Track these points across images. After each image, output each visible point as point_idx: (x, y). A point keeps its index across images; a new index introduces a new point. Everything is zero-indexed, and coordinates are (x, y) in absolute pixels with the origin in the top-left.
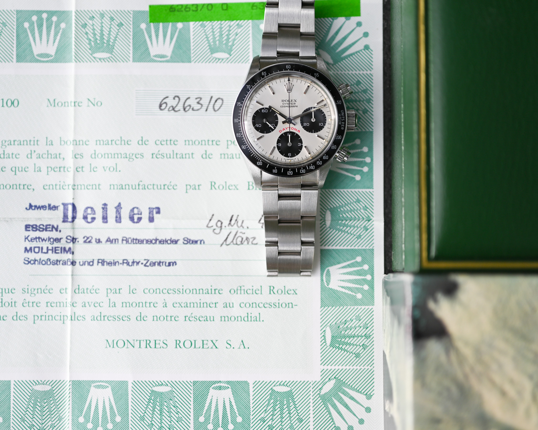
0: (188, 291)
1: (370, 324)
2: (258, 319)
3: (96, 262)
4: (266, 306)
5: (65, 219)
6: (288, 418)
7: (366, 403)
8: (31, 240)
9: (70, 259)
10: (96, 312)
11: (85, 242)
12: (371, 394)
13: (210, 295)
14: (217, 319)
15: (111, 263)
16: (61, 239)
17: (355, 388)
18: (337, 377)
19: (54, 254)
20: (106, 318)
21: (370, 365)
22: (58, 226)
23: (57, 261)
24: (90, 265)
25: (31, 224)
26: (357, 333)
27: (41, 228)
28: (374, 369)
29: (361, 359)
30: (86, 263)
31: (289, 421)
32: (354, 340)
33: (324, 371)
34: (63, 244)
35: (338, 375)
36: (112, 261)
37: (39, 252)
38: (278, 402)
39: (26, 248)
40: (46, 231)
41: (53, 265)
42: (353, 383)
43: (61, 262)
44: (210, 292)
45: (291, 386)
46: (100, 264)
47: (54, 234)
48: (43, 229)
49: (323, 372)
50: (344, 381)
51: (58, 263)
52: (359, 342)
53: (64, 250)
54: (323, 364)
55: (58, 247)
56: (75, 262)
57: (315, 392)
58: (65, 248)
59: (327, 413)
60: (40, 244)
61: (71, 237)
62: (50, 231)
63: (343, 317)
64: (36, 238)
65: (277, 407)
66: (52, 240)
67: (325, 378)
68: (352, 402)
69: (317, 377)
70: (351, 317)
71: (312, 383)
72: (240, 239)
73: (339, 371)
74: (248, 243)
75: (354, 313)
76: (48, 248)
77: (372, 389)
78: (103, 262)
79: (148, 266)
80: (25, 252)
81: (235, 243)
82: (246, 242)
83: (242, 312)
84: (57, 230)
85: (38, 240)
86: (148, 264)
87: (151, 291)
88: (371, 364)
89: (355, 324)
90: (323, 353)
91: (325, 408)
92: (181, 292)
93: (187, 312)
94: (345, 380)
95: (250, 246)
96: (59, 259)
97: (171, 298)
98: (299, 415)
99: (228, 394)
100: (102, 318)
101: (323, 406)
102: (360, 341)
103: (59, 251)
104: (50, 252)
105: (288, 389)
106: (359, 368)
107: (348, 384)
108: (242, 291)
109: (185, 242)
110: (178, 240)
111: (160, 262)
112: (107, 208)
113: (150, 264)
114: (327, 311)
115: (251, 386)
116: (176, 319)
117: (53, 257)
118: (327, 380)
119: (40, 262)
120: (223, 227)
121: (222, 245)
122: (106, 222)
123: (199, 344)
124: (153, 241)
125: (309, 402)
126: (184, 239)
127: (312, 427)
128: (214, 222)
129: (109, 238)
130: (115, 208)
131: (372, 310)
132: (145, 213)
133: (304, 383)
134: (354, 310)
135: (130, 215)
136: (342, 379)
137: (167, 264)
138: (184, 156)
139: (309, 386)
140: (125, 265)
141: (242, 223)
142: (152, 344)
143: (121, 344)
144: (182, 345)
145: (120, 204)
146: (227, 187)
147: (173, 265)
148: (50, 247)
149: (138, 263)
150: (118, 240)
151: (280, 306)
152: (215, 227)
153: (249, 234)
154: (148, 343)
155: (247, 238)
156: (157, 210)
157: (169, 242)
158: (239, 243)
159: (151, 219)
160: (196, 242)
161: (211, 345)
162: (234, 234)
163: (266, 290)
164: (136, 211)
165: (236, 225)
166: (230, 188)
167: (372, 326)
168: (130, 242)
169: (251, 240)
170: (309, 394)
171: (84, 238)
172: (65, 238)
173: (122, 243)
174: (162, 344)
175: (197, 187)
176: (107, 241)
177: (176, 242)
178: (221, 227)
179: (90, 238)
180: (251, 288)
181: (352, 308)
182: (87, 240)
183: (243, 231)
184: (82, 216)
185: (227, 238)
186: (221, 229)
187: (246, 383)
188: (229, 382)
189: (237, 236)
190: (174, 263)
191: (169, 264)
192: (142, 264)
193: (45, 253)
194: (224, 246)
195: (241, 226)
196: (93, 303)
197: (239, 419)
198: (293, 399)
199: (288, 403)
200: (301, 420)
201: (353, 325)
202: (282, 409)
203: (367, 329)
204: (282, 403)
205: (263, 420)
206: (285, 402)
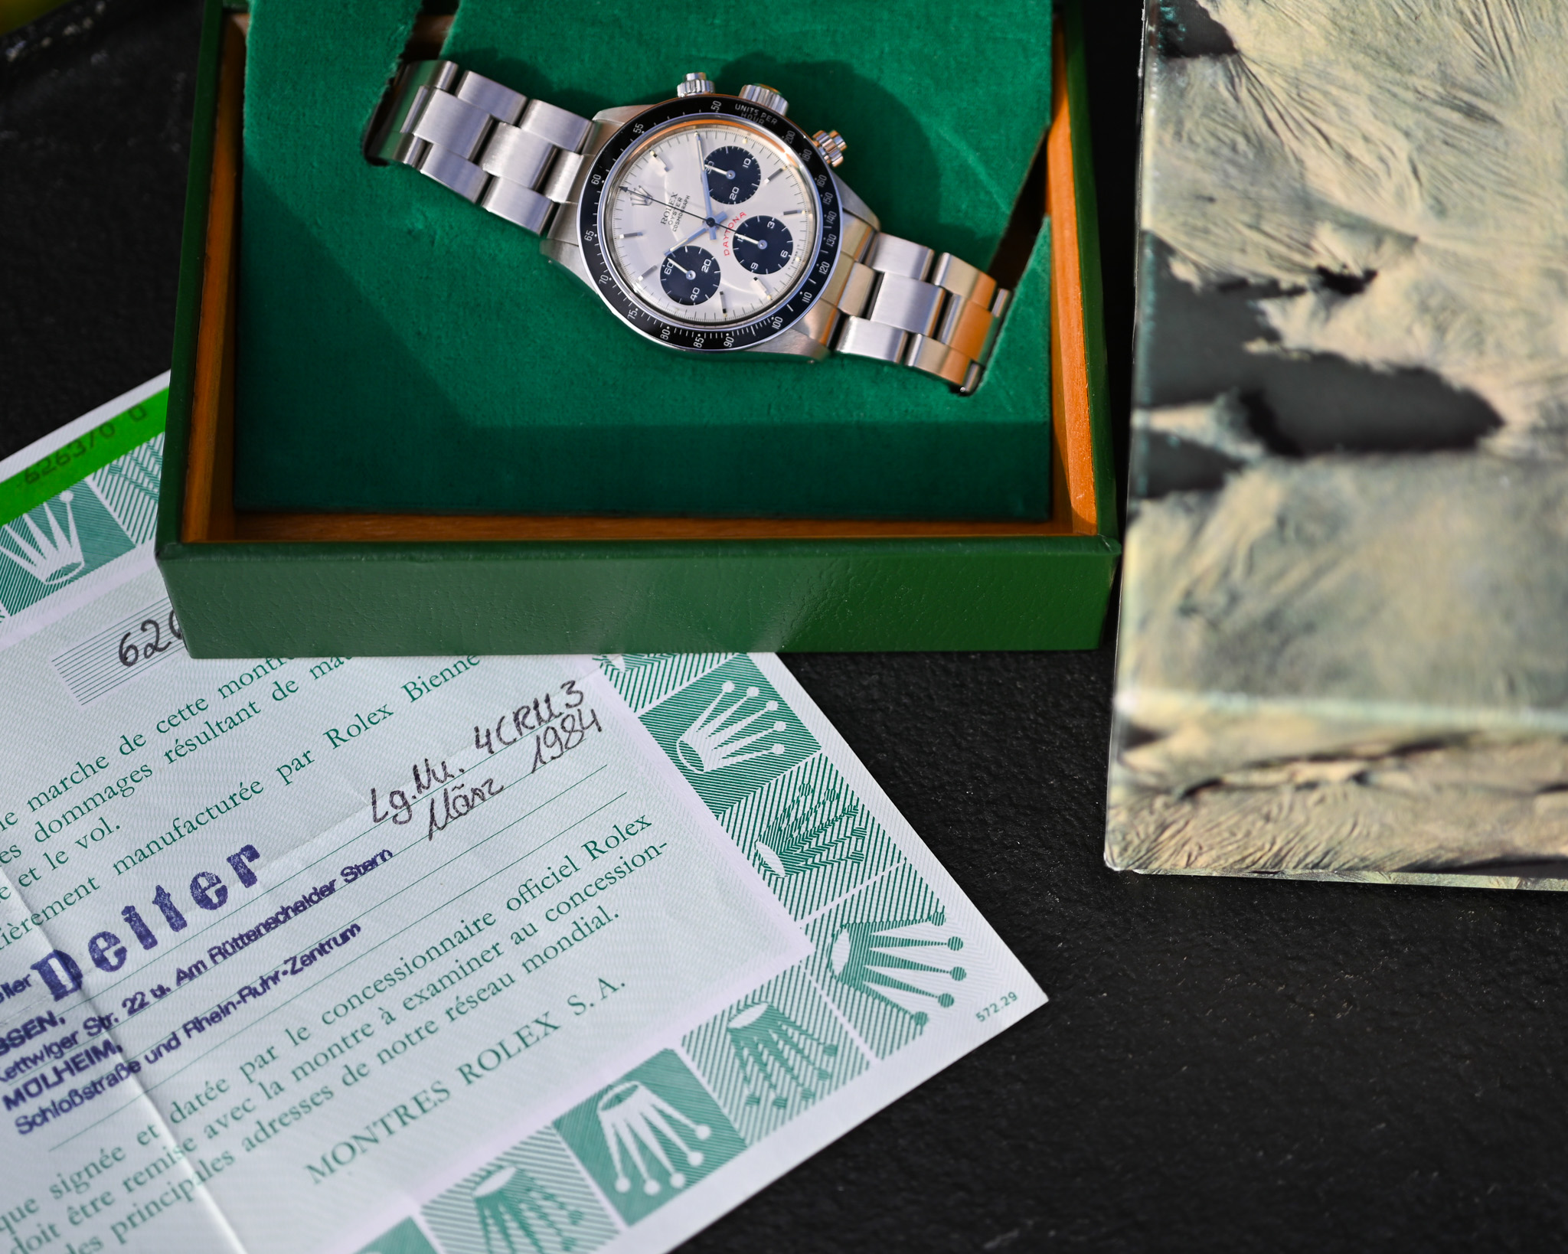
0: (419, 962)
2: (604, 919)
3: (182, 1035)
4: (602, 885)
5: (59, 992)
6: (804, 1063)
7: (943, 933)
8: (8, 1074)
9: (121, 1065)
11: (132, 1011)
12: (940, 910)
13: (471, 940)
14: (519, 973)
15: (218, 1015)
16: (73, 1036)
17: (898, 919)
18: (845, 922)
19: (79, 1075)
20: (277, 1125)
22: (50, 1014)
23: (94, 1084)
24: (173, 1048)
26: (825, 816)
27: (15, 1039)
28: (908, 862)
30: (163, 1050)
31: (810, 1067)
32: (829, 834)
33: (811, 928)
34: (85, 1043)
35: (846, 918)
36: (217, 1010)
37: (40, 1091)
39: (6, 1099)
40: (30, 1037)
41: (89, 1098)
42: (886, 913)
43: (105, 1083)
44: (466, 934)
45: (762, 1000)
46: (194, 1033)
47: (53, 1035)
48: (21, 1037)
49: (810, 932)
50: (864, 921)
51: (99, 1088)
52: (842, 832)
53: (95, 1055)
54: (799, 916)
55: (78, 1056)
56: (137, 1064)
57: (821, 978)
58: (95, 1050)
59: (877, 1001)
60: (34, 1072)
61: (93, 1020)
62: (38, 1033)
63: (775, 807)
64: (17, 1065)
65: (764, 1057)
66: (55, 1049)
67: (822, 939)
68: (911, 949)
69: (806, 948)
70: (790, 796)
71: (803, 966)
72: (460, 802)
73: (841, 909)
74: (483, 799)
75: (792, 786)
76: (55, 1070)
77: (934, 900)
78: (198, 1024)
79: (301, 970)
80: (9, 1108)
81: (455, 814)
82: (477, 800)
83: (564, 927)
84: (53, 1022)
85: (22, 1066)
86: (299, 965)
87: (341, 1010)
89: (808, 805)
90: (783, 897)
91: (864, 995)
92: (407, 972)
93: (447, 999)
94: (865, 917)
96: (95, 1078)
97: (392, 998)
98: (822, 1041)
100: (269, 1130)
102: (843, 828)
103: (87, 1062)
104: (66, 1075)
105: (762, 1008)
106: (878, 879)
107: (878, 920)
108: (535, 891)
109: (350, 877)
110: (332, 883)
111: (322, 946)
112: (136, 915)
113: (303, 963)
114: (734, 816)
115: (681, 1053)
116: (430, 1029)
117: (80, 1081)
118: (829, 940)
119: (57, 1109)
120: (411, 801)
121: (430, 836)
122: (155, 943)
123: (513, 1044)
124: (281, 918)
125: (822, 1005)
126: (342, 873)
127: (864, 1048)
128: (383, 805)
129: (180, 971)
130: (155, 902)
131: (823, 758)
132: (229, 877)
133: (788, 976)
134: (787, 780)
135: (196, 898)
136: (858, 921)
137: (340, 941)
138: (237, 720)
139: (801, 975)
140: (250, 999)
141: (445, 768)
142: (414, 1110)
143: (344, 1153)
144: (477, 1069)
145: (159, 889)
146: (365, 723)
147: (354, 935)
148: (60, 1064)
149: (275, 978)
150: (201, 962)
151: (631, 866)
152: (392, 812)
153: (474, 780)
154: (403, 1115)
155: (474, 791)
156: (247, 854)
157: (315, 898)
158: (463, 810)
159: (248, 879)
160: (373, 863)
161: (539, 1030)
162: (442, 799)
163: (582, 857)
164: (203, 882)
165: (433, 781)
166: (374, 720)
167: (844, 787)
168: (230, 950)
169: (485, 790)
170: (812, 990)
171: (124, 1005)
172: (81, 1029)
173: (215, 962)
174: (434, 1096)
175: (304, 761)
176: (179, 979)
177: (330, 889)
178: (406, 803)
179: (139, 997)
180: (548, 873)
181: (780, 778)
182: (135, 1005)
183: (457, 783)
184: (92, 964)
185: (432, 816)
186: (409, 808)
187: (668, 1054)
188: (629, 1077)
189: (451, 801)
190: (354, 929)
191: (345, 938)
192: (285, 973)
193: (56, 1084)
194: (437, 834)
195: (446, 775)
196: (229, 1117)
197: (703, 1132)
198: (787, 1020)
199: (783, 1035)
200: (832, 1050)
201: (807, 809)
202: (778, 1055)
203: (838, 798)
204: (769, 1043)
205: (754, 1100)
206: (775, 1037)
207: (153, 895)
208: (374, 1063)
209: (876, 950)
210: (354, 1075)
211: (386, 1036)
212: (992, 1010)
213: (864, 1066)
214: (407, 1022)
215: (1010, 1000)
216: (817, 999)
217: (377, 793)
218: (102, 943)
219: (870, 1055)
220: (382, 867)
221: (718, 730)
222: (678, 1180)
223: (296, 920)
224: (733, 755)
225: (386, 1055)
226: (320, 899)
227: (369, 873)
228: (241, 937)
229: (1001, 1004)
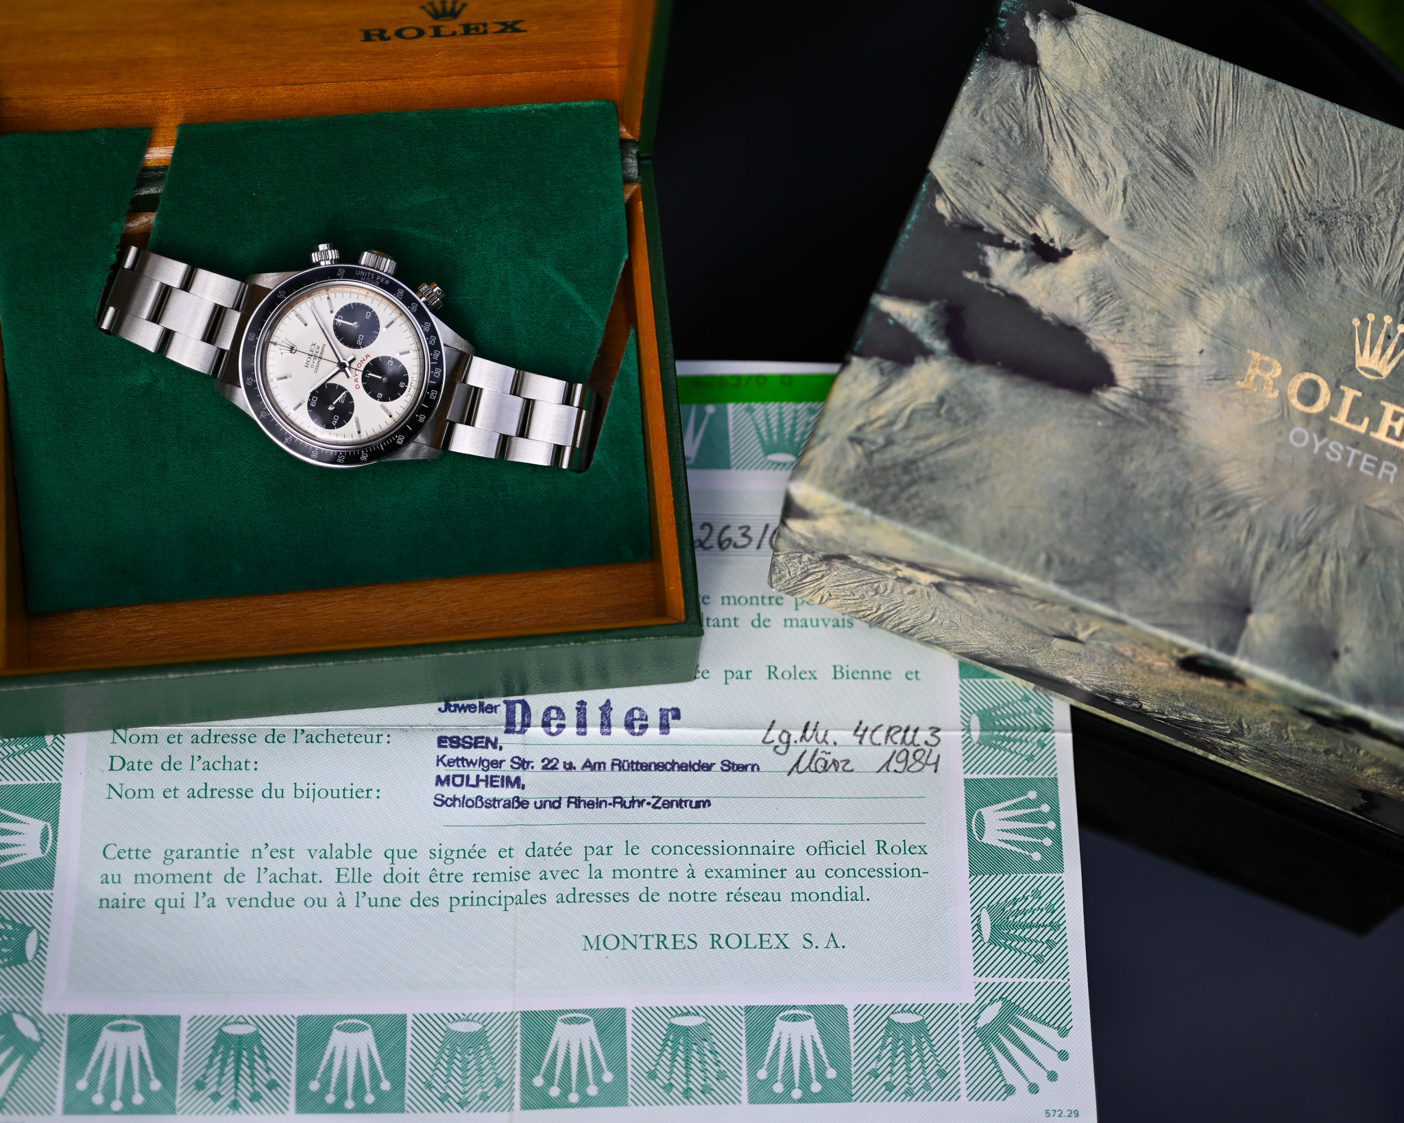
0: (732, 850)
1: (1058, 904)
2: (859, 897)
3: (564, 802)
4: (872, 874)
5: (510, 728)
6: (920, 1071)
7: (1060, 1043)
8: (449, 762)
9: (518, 797)
10: (566, 887)
11: (545, 768)
12: (1068, 1027)
13: (772, 856)
14: (786, 897)
15: (593, 804)
16: (501, 762)
18: (1005, 996)
19: (490, 789)
20: (584, 898)
21: (1062, 976)
22: (496, 739)
23: (495, 800)
24: (555, 808)
25: (449, 735)
26: (1037, 920)
27: (467, 742)
28: (1069, 983)
29: (1047, 965)
30: (548, 804)
31: (922, 1076)
32: (1032, 932)
33: (981, 986)
34: (506, 770)
35: (1007, 994)
36: (595, 800)
37: (461, 785)
38: (901, 1042)
39: (438, 777)
40: (476, 747)
41: (487, 807)
42: (1034, 1007)
43: (502, 803)
44: (771, 851)
45: (922, 1013)
46: (572, 806)
47: (490, 754)
48: (470, 743)
49: (978, 989)
50: (1017, 1003)
51: (496, 805)
52: (1041, 937)
53: (508, 782)
54: (979, 974)
55: (496, 776)
56: (528, 803)
57: (966, 1023)
58: (508, 777)
59: (990, 1061)
60: (464, 771)
61: (519, 758)
62: (482, 747)
63: (1010, 893)
64: (458, 759)
65: (899, 1051)
66: (486, 764)
67: (983, 998)
68: (1033, 1041)
69: (969, 998)
70: (1023, 893)
71: (960, 1008)
72: (821, 763)
73: (1008, 986)
74: (836, 770)
75: (1030, 886)
76: (478, 776)
77: (1069, 1019)
78: (577, 802)
79: (659, 808)
80: (437, 784)
81: (813, 769)
82: (833, 768)
83: (832, 886)
84: (494, 747)
85: (460, 762)
86: (659, 804)
87: (666, 850)
88: (1065, 974)
89: (1031, 905)
90: (977, 955)
91: (985, 1052)
92: (721, 852)
93: (733, 885)
94: (1019, 1001)
95: (841, 775)
96: (498, 797)
97: (702, 863)
98: (941, 1064)
99: (809, 1029)
100: (577, 897)
101: (982, 1048)
102: (1043, 934)
103: (499, 784)
104: (482, 784)
105: (919, 1018)
106: (1043, 982)
107: (1026, 1008)
108: (830, 850)
109: (725, 768)
110: (712, 765)
111: (681, 801)
112: (585, 709)
113: (663, 804)
114: (981, 882)
115: (851, 1014)
116: (711, 897)
117: (488, 793)
118: (987, 1001)
119: (464, 802)
120: (792, 743)
121: (790, 773)
122: (584, 734)
123: (754, 940)
124: (669, 766)
125: (956, 1041)
126: (722, 762)
127: (963, 1086)
128: (774, 734)
129: (588, 761)
130: (600, 708)
131: (1060, 881)
132: (654, 718)
133: (947, 1008)
134: (1029, 880)
135: (626, 721)
136: (1013, 1001)
137: (694, 805)
138: (721, 623)
139: (955, 1013)
140: (618, 806)
141: (825, 735)
142: (669, 942)
143: (611, 942)
144: (722, 942)
145: (608, 701)
146: (797, 674)
147: (704, 807)
148: (482, 776)
149: (641, 803)
150: (604, 764)
151: (898, 873)
152: (777, 742)
153: (838, 753)
154: (661, 941)
155: (834, 761)
156: (674, 713)
157: (696, 767)
158: (820, 769)
159: (665, 727)
160: (744, 768)
161: (775, 941)
162: (812, 754)
163: (871, 848)
164: (637, 714)
165: (814, 739)
166: (803, 676)
167: (1061, 908)
168: (626, 767)
169: (841, 765)
170: (956, 1027)
171: (543, 761)
172: (508, 760)
173: (612, 769)
174: (687, 942)
175: (744, 675)
176: (585, 766)
177: (708, 767)
178: (788, 742)
179: (555, 761)
180: (845, 844)
181: (1026, 876)
182: (549, 765)
183: (827, 749)
184: (540, 723)
185: (799, 761)
186: (788, 747)
187: (842, 1009)
188: (809, 1008)
189: (816, 758)
190: (707, 803)
191: (698, 805)
192: (649, 804)
193: (473, 786)
194: (794, 774)
195: (824, 740)
196: (560, 873)
197: (831, 1074)
198: (927, 1036)
199: (919, 1044)
200: (942, 1074)
201: (1029, 907)
202: (908, 1055)
203: (1053, 913)
204: (907, 1043)
205: (875, 1074)
206: (914, 1042)
207: (602, 703)
208: (664, 897)
209: (1012, 1027)
210: (649, 897)
211: (682, 884)
212: (1058, 1113)
213: (956, 1097)
214: (702, 883)
215: (1073, 1115)
216: (955, 1035)
217: (775, 725)
218: (554, 713)
219: (963, 1093)
220: (748, 774)
221: (1008, 819)
222: (797, 1093)
223: (677, 774)
224: (1006, 842)
225: (675, 897)
226: (698, 770)
227: (738, 773)
228: (637, 763)
229: (1066, 1113)
